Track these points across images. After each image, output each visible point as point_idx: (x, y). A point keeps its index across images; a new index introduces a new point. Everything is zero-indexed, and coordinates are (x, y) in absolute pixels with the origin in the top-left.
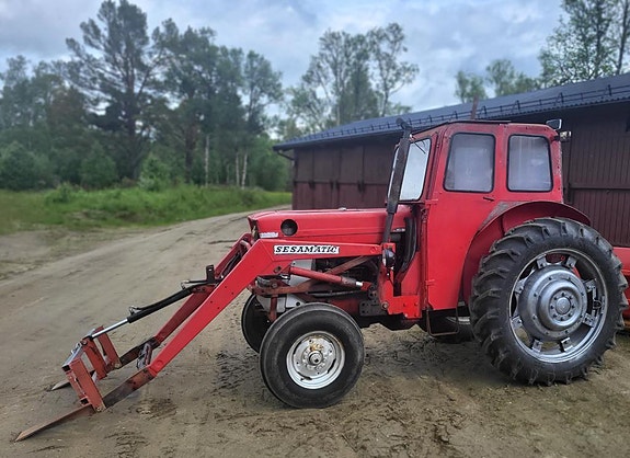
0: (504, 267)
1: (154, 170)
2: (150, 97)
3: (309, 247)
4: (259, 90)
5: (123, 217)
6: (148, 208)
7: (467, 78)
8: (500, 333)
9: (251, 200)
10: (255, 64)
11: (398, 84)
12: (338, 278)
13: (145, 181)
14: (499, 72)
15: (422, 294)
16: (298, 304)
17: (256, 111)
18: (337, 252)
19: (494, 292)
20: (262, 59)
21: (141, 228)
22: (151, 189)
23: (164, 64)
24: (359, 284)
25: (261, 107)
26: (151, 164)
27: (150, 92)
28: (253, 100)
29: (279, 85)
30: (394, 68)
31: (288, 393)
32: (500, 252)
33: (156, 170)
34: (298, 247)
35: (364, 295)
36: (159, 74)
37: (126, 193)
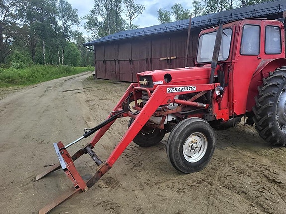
0: (274, 91)
1: (18, 58)
2: (10, 22)
3: (183, 88)
4: (66, 18)
5: (9, 82)
6: (21, 77)
7: (163, 12)
8: (273, 124)
9: (68, 71)
10: (64, 6)
11: (136, 15)
12: (195, 103)
13: (14, 64)
14: (176, 9)
15: (230, 108)
16: (173, 118)
17: (66, 29)
18: (195, 90)
19: (270, 104)
20: (67, 3)
21: (21, 87)
22: (18, 68)
23: (16, 6)
24: (205, 105)
25: (68, 26)
26: (16, 55)
27: (9, 20)
28: (64, 24)
29: (77, 16)
30: (133, 7)
31: (184, 167)
32: (271, 84)
33: (19, 58)
34: (178, 88)
35: (206, 111)
36: (13, 10)
37: (6, 70)
